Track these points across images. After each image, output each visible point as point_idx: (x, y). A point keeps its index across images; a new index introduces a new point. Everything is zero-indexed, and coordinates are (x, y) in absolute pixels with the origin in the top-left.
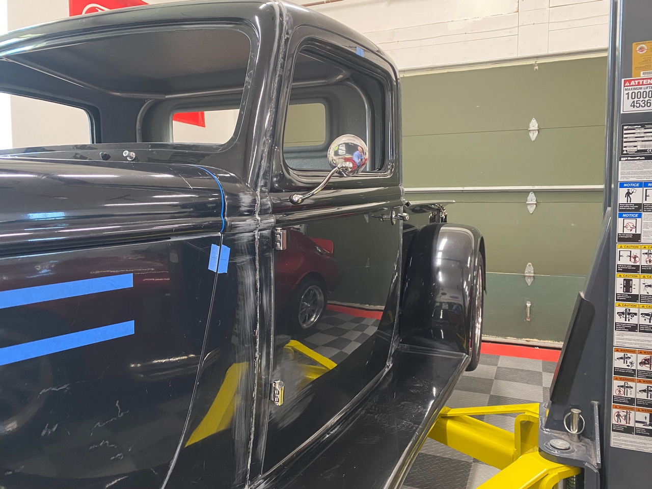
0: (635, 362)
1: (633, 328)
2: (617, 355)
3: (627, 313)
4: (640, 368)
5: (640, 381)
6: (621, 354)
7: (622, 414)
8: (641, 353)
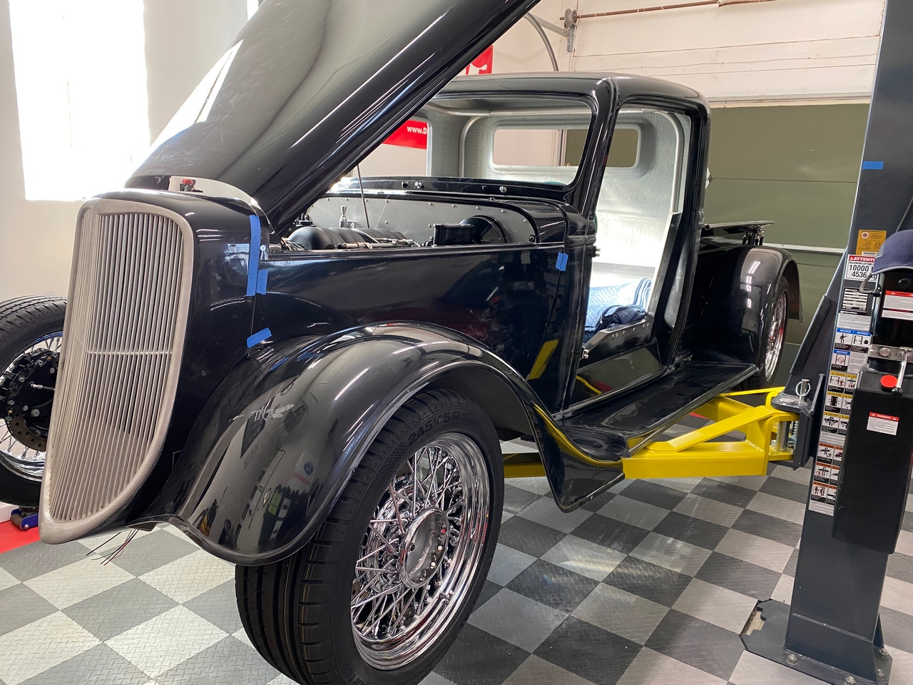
0: (832, 454)
1: (834, 431)
2: (820, 448)
3: (830, 420)
4: (835, 458)
5: (834, 468)
6: (824, 448)
7: (819, 488)
8: (837, 448)
